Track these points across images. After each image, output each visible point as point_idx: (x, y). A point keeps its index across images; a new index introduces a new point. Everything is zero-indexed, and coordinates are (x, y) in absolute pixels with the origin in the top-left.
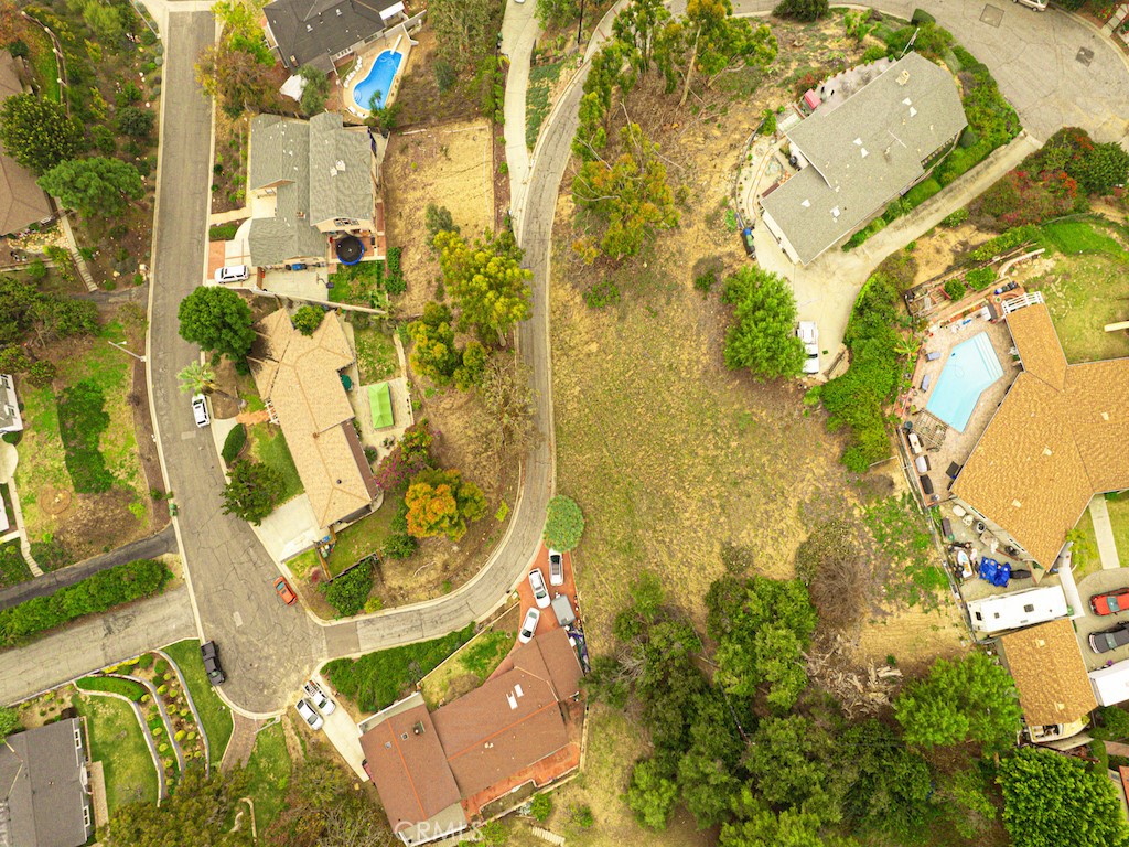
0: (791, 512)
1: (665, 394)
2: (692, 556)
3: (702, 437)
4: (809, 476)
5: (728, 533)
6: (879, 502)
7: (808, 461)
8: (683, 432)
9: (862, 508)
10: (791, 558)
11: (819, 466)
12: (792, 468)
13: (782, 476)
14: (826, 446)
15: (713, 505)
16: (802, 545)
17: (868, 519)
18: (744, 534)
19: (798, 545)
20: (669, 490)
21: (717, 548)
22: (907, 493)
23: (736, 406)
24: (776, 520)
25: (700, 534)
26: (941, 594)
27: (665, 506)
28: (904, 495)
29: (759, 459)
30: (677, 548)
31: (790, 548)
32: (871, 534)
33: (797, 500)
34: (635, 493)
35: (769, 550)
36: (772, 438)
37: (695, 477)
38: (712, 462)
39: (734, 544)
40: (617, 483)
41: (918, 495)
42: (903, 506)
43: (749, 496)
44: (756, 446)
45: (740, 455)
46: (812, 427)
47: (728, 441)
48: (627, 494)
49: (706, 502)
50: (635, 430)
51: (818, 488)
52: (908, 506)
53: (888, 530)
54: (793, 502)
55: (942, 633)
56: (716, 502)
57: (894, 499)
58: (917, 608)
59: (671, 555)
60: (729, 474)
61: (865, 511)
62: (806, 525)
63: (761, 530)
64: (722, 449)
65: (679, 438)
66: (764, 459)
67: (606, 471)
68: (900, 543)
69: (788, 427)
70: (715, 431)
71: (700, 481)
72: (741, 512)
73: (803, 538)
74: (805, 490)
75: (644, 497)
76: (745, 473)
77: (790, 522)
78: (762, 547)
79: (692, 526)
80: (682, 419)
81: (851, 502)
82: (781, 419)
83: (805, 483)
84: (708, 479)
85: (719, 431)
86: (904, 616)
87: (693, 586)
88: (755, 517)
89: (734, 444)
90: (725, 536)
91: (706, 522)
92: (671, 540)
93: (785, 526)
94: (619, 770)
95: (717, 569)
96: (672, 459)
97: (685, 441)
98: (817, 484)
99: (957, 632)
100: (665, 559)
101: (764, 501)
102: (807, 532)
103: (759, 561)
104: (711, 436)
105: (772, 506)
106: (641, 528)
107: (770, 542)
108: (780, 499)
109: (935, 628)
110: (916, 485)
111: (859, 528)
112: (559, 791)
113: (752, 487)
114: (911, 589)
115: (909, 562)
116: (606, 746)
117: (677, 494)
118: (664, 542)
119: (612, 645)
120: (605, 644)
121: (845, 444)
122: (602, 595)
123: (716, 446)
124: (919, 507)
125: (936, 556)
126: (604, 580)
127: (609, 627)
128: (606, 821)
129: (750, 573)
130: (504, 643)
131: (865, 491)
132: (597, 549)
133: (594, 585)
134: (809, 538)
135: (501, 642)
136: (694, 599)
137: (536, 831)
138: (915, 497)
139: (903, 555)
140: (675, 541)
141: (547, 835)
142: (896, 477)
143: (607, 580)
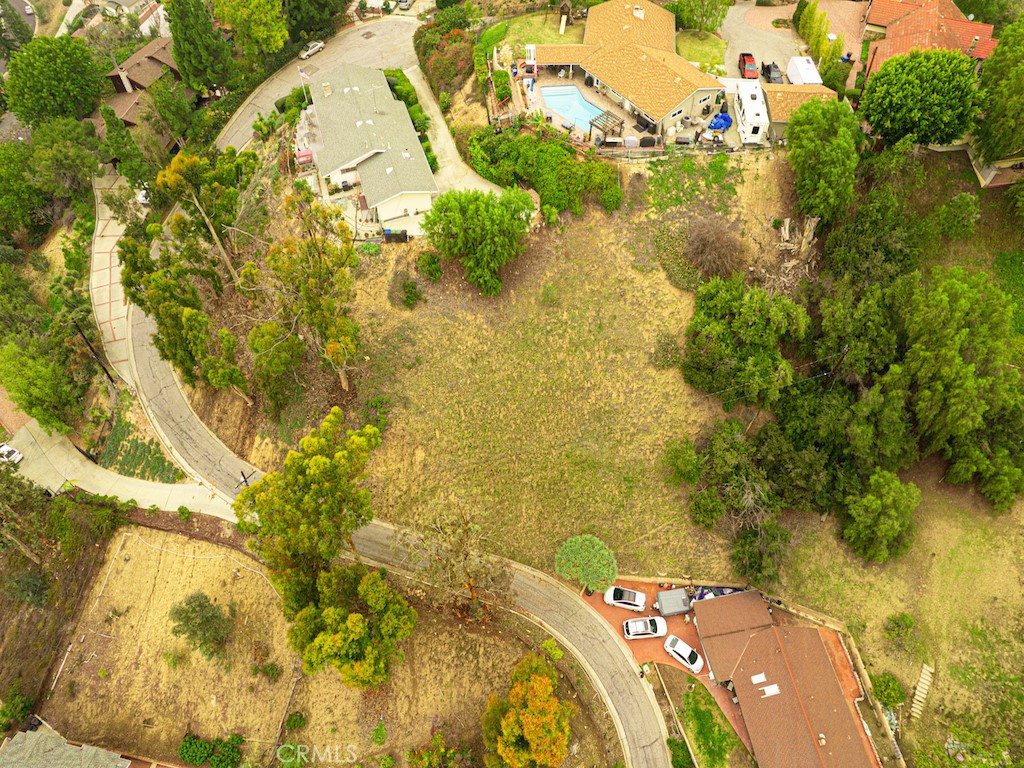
0: (639, 278)
1: (497, 377)
2: (653, 404)
3: (549, 349)
4: (613, 248)
5: (641, 354)
6: (650, 193)
7: (600, 245)
8: (537, 369)
9: (650, 210)
10: (676, 292)
11: (607, 237)
12: (602, 262)
13: (606, 276)
14: (592, 223)
15: (613, 361)
16: (669, 277)
17: (661, 207)
18: (646, 335)
19: (668, 282)
20: (587, 408)
21: (651, 371)
22: (649, 165)
23: (533, 301)
24: (642, 296)
25: (635, 387)
26: (731, 164)
27: (599, 420)
28: (649, 169)
29: (585, 293)
30: (642, 419)
31: (669, 292)
32: (674, 209)
33: (629, 269)
34: (578, 452)
35: (666, 313)
36: (572, 274)
37: (582, 372)
38: (575, 345)
39: (653, 350)
40: (562, 475)
41: (654, 155)
42: (658, 171)
43: (615, 317)
44: (574, 292)
45: (577, 312)
46: (574, 230)
47: (560, 321)
48: (577, 464)
49: (609, 367)
50: (518, 429)
51: (625, 244)
52: (659, 168)
53: (674, 192)
54: (631, 273)
55: (762, 171)
56: (611, 356)
57: (651, 178)
58: (738, 189)
59: (647, 431)
60: (590, 331)
61: (654, 209)
62: (653, 269)
63: (647, 316)
64: (565, 330)
65: (542, 377)
66: (587, 288)
67: (547, 486)
68: (686, 186)
69: (567, 255)
70: (548, 332)
71: (587, 367)
72: (626, 331)
73: (662, 275)
74: (623, 257)
75: (585, 443)
76: (594, 313)
77: (646, 283)
78: (661, 320)
79: (625, 393)
80: (525, 367)
81: (643, 218)
82: (558, 258)
83: (618, 255)
84: (588, 357)
85: (549, 328)
86: (743, 202)
87: (681, 412)
88: (634, 317)
89: (565, 316)
90: (644, 359)
91: (626, 375)
92: (634, 425)
93: (649, 290)
94: (848, 571)
95: (672, 378)
96: (558, 393)
97: (547, 370)
98: (622, 243)
100: (649, 439)
101: (622, 303)
102: (658, 270)
103: (674, 331)
104: (551, 339)
105: (628, 296)
106: (613, 459)
107: (659, 310)
108: (625, 286)
109: (757, 177)
110: (645, 153)
111: (666, 218)
112: (868, 664)
113: (608, 310)
114: (723, 188)
115: (702, 183)
116: (821, 582)
117: (592, 400)
118: (633, 435)
119: (721, 541)
120: (718, 553)
121: (597, 202)
122: (668, 539)
123: (561, 336)
124: (662, 158)
125: (702, 158)
126: (653, 531)
127: (702, 540)
128: (902, 601)
129: (681, 342)
130: (698, 697)
131: (638, 202)
132: (620, 531)
133: (655, 548)
134: (664, 269)
135: (697, 702)
136: (692, 417)
137: (917, 710)
138: (654, 159)
139: (696, 186)
140: (635, 421)
141: (921, 694)
142: (634, 170)
143: (654, 526)
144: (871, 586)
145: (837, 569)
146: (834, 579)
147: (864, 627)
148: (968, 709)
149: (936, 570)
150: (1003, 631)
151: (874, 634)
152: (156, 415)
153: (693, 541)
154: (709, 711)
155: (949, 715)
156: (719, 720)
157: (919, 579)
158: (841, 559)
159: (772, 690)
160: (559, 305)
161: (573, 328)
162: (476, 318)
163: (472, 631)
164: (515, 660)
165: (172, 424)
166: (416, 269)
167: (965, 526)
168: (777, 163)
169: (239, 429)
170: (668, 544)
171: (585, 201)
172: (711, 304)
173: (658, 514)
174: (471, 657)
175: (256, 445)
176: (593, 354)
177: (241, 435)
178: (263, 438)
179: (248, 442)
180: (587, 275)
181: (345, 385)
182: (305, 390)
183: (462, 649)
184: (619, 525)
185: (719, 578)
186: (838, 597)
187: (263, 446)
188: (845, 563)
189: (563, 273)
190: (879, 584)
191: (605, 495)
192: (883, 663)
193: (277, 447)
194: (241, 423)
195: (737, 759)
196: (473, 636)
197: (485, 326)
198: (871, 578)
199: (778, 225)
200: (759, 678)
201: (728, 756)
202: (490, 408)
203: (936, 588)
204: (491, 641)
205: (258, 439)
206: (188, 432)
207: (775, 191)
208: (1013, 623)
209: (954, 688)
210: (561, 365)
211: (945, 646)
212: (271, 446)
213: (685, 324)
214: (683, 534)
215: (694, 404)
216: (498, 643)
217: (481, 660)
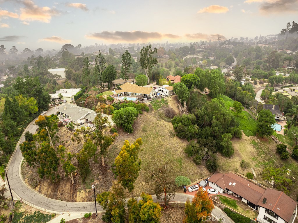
0: (159, 122)
2: (175, 145)
3: (149, 140)
4: (152, 118)
5: (168, 136)
6: (153, 107)
7: (149, 118)
8: (149, 145)
11: (149, 116)
12: (151, 121)
13: (153, 123)
14: (145, 115)
16: (165, 121)
17: (157, 109)
18: (167, 132)
20: (163, 150)
21: (171, 139)
23: (141, 132)
24: (162, 125)
25: (170, 142)
26: (165, 100)
27: (167, 151)
28: (151, 103)
31: (167, 123)
32: (159, 109)
35: (168, 127)
36: (146, 125)
37: (158, 143)
38: (154, 138)
39: (169, 134)
41: (150, 101)
43: (159, 130)
44: (148, 128)
45: (151, 131)
46: (142, 117)
49: (163, 140)
52: (153, 103)
53: (157, 106)
54: (158, 122)
55: (171, 100)
56: (162, 138)
57: (152, 105)
58: (168, 103)
59: (177, 150)
60: (156, 134)
61: (155, 110)
62: (161, 120)
63: (165, 129)
65: (151, 147)
66: (151, 126)
68: (159, 105)
69: (143, 121)
70: (147, 137)
71: (159, 141)
72: (163, 132)
73: (163, 121)
74: (154, 119)
76: (155, 131)
77: (161, 123)
78: (168, 129)
79: (169, 144)
80: (146, 145)
81: (154, 112)
86: (170, 105)
87: (181, 145)
88: (163, 129)
89: (149, 133)
90: (169, 137)
91: (167, 141)
92: (174, 150)
95: (176, 139)
96: (156, 149)
97: (151, 145)
99: (170, 98)
100: (178, 152)
103: (171, 130)
104: (149, 138)
105: (159, 126)
106: (174, 158)
107: (166, 127)
109: (170, 101)
110: (149, 101)
111: (159, 111)
112: (243, 175)
113: (157, 129)
114: (166, 104)
115: (162, 104)
116: (225, 165)
117: (163, 148)
118: (175, 152)
119: (203, 167)
120: (204, 170)
121: (145, 110)
122: (194, 171)
123: (150, 137)
124: (152, 101)
125: (159, 100)
126: (190, 171)
127: (200, 168)
128: (239, 160)
129: (174, 131)
130: (222, 198)
131: (152, 109)
132: (183, 174)
133: (192, 175)
134: (163, 120)
135: (223, 199)
136: (184, 145)
137: (256, 177)
138: (151, 101)
139: (161, 105)
140: (174, 149)
141: (254, 174)
142: (148, 104)
143: (190, 170)
144: (233, 161)
145: (226, 162)
146: (227, 164)
147: (237, 169)
148: (262, 171)
149: (240, 153)
150: (256, 156)
151: (240, 169)
152: (34, 204)
153: (199, 169)
154: (226, 199)
155: (261, 174)
156: (229, 199)
157: (239, 155)
158: (225, 160)
159: (234, 184)
160: (147, 131)
161: (152, 135)
162: (130, 139)
163: (166, 211)
164: (180, 213)
165: (42, 204)
166: (110, 133)
167: (238, 144)
168: (172, 98)
169: (70, 193)
170: (194, 172)
171: (142, 111)
172: (176, 121)
173: (189, 167)
174: (170, 218)
175: (78, 195)
176: (159, 138)
177: (71, 195)
178: (80, 191)
179: (74, 196)
180: (149, 124)
181: (103, 164)
182: (91, 171)
183: (166, 217)
184: (183, 173)
185: (208, 175)
186: (230, 167)
187: (81, 194)
188: (226, 160)
189: (144, 125)
190: (234, 160)
191: (176, 167)
192: (245, 173)
193: (86, 192)
194: (70, 191)
195: (238, 203)
196: (168, 212)
197: (133, 140)
198: (232, 160)
199: (178, 107)
200: (230, 184)
201: (237, 204)
202: (143, 157)
203: (243, 155)
204: (172, 211)
205: (78, 193)
206: (50, 203)
207: (174, 102)
208: (256, 154)
209: (258, 169)
210: (153, 143)
211: (251, 163)
212: (84, 192)
213: (173, 128)
214: (196, 168)
215: (183, 142)
216: (174, 211)
217: (173, 218)
